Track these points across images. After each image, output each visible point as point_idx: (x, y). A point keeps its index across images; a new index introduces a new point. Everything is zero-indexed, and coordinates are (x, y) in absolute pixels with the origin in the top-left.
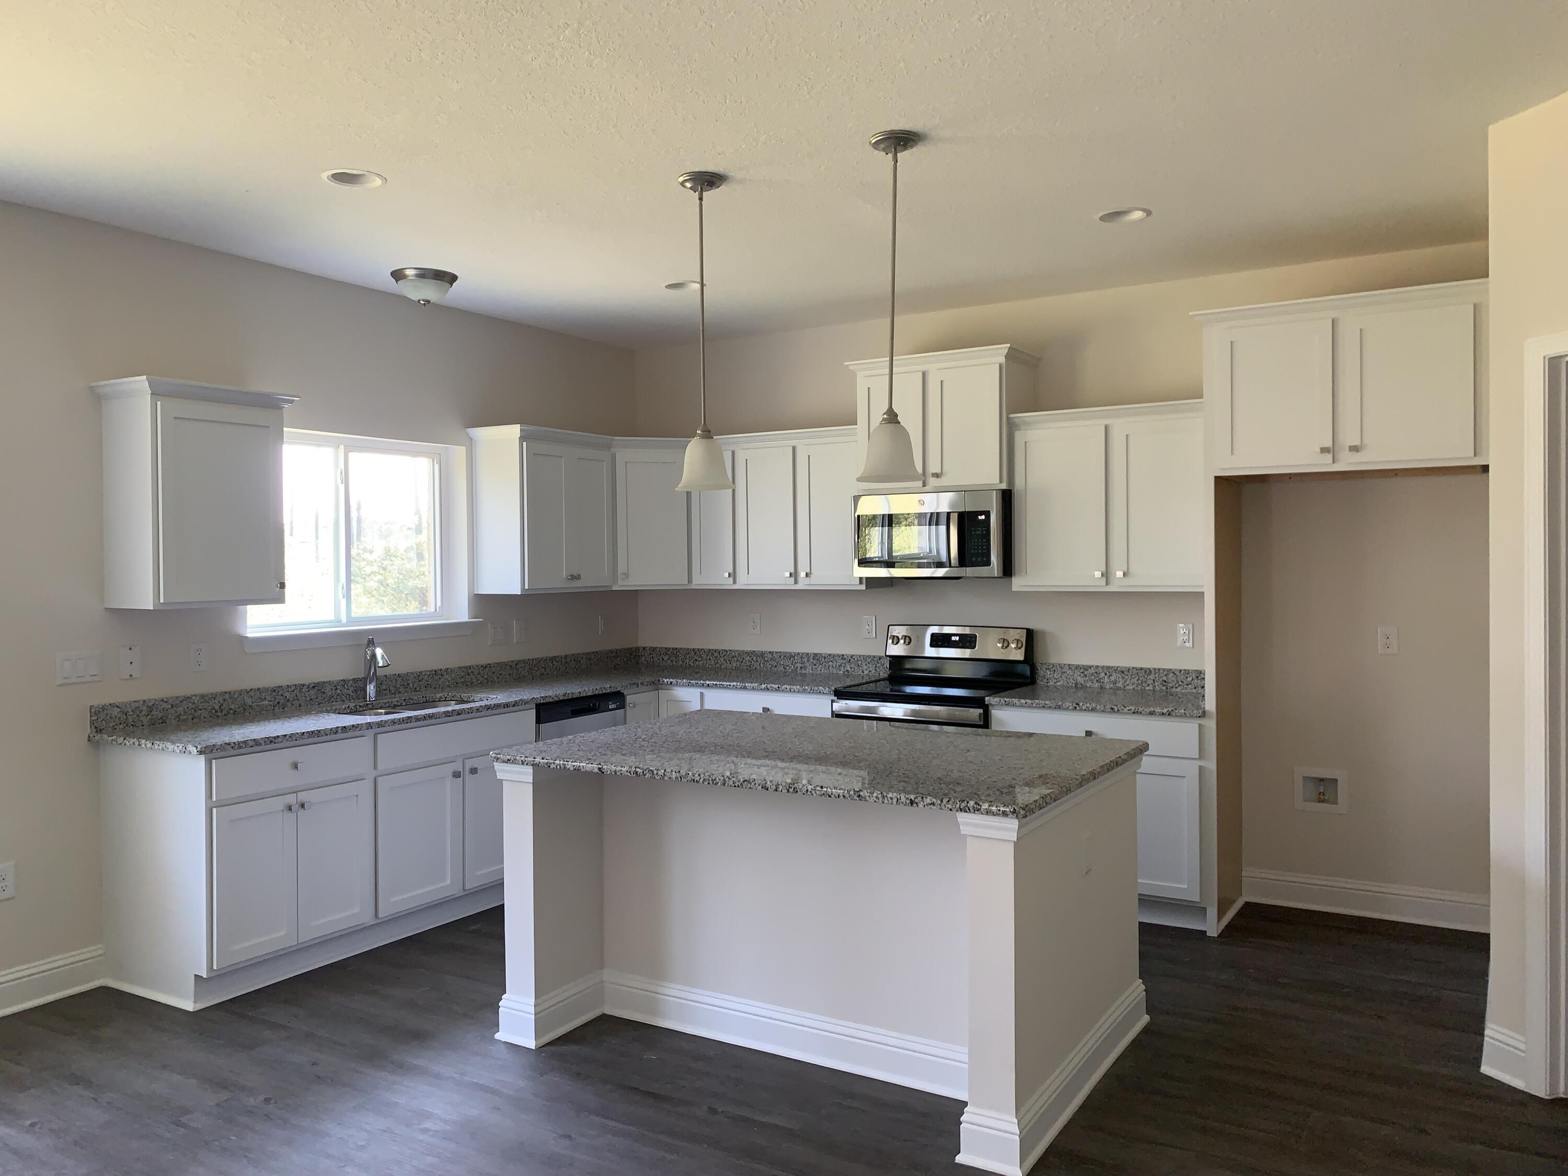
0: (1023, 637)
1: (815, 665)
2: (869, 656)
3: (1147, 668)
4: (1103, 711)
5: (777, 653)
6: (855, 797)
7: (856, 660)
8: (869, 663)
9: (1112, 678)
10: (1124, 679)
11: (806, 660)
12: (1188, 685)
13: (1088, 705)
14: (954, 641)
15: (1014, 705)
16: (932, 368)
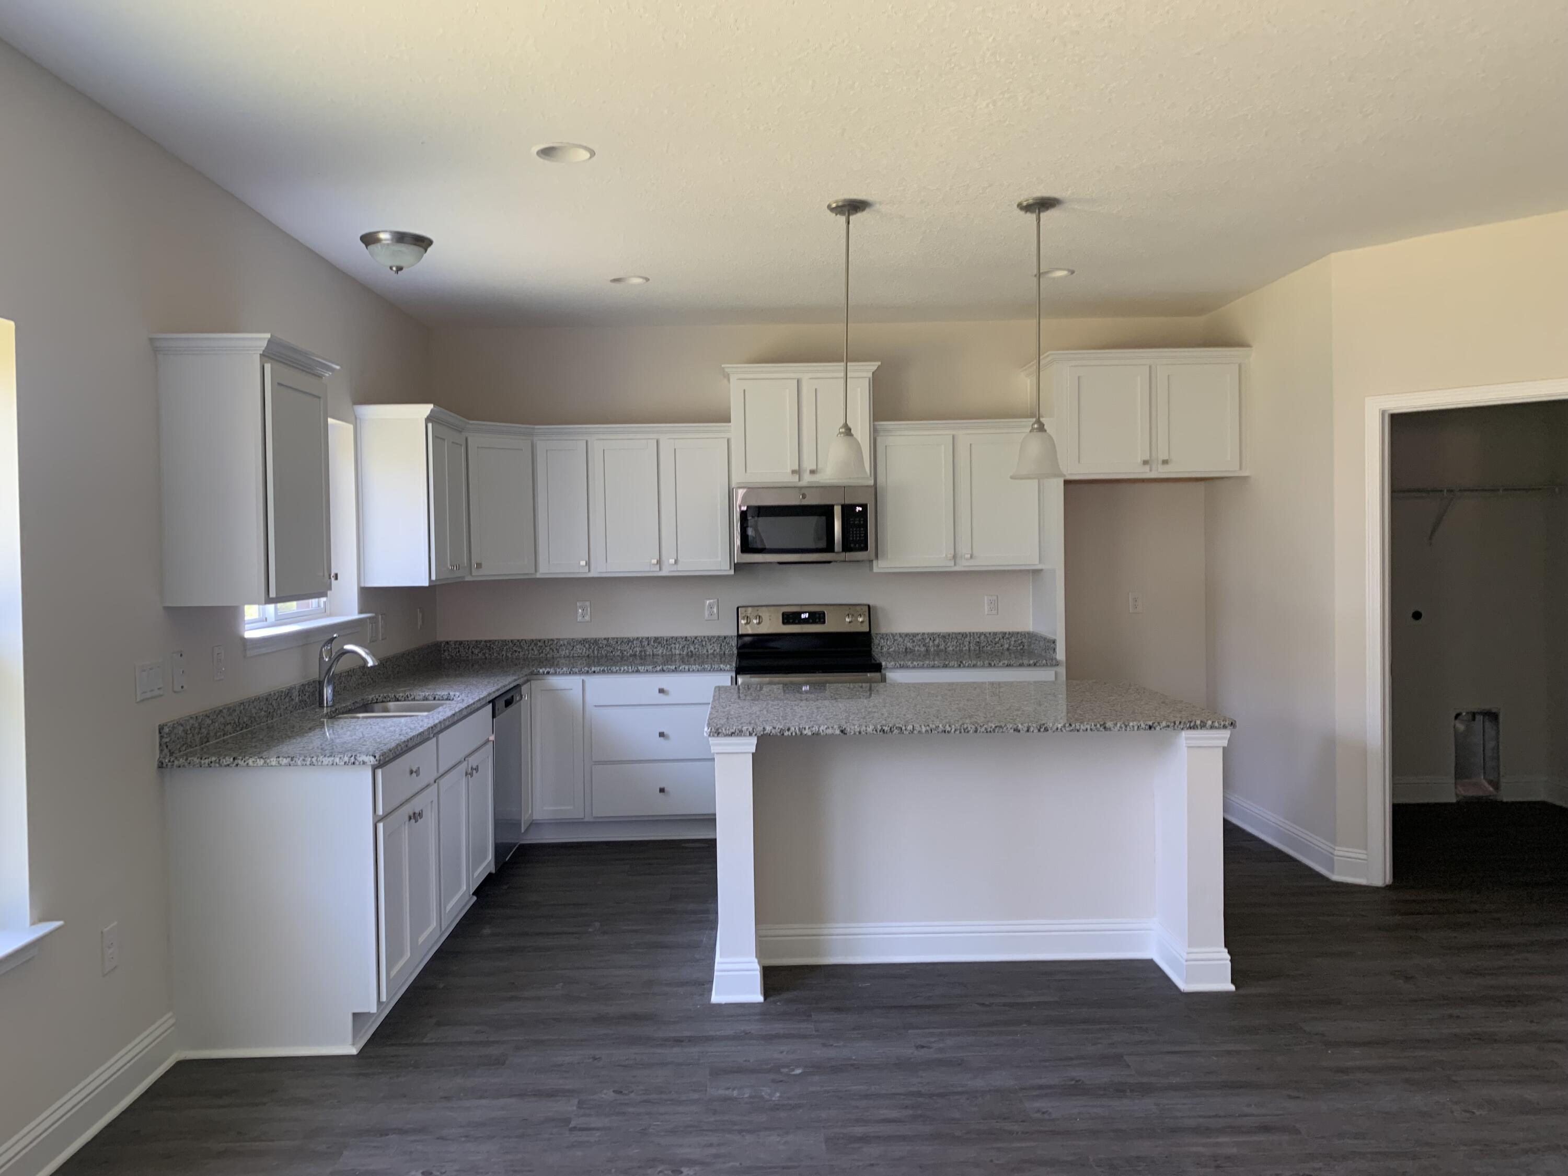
0: (866, 612)
1: (656, 648)
2: (714, 637)
3: (964, 633)
4: (982, 666)
5: (613, 639)
6: (1102, 729)
7: (700, 640)
8: (713, 643)
9: (936, 642)
10: (946, 643)
11: (646, 643)
12: (995, 644)
13: (970, 662)
14: (804, 619)
15: (907, 667)
16: (805, 378)
